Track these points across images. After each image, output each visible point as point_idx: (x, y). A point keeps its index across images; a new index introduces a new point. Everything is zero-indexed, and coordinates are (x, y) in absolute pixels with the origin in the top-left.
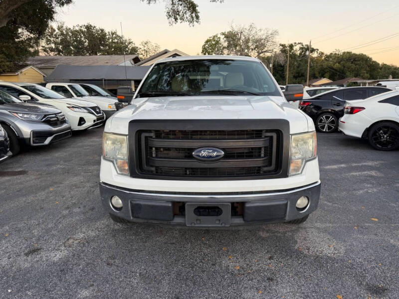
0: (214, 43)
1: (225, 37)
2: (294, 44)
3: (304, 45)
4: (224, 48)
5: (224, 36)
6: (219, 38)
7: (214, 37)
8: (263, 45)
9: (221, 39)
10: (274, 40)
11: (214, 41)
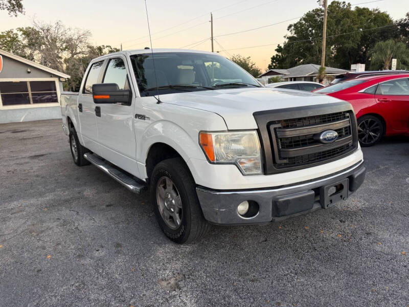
0: (9, 39)
1: (24, 34)
2: (102, 47)
3: (112, 48)
4: (24, 46)
5: (21, 32)
6: (16, 34)
7: (9, 32)
8: (76, 46)
9: (19, 37)
10: (87, 41)
11: (10, 37)
